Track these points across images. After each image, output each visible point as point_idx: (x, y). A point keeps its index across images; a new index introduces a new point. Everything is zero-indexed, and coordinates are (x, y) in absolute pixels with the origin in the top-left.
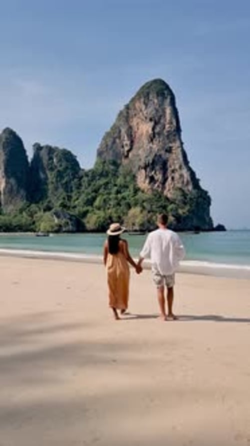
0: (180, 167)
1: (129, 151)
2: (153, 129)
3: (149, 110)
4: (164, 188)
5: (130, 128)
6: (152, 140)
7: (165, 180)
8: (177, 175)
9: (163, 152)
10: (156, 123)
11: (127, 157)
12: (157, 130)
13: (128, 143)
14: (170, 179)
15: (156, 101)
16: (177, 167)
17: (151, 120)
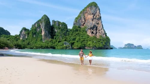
0: (101, 29)
1: (84, 24)
2: (93, 17)
3: (92, 11)
4: (96, 35)
5: (85, 16)
6: (93, 20)
7: (97, 33)
8: (100, 32)
9: (96, 24)
10: (94, 15)
11: (83, 25)
12: (95, 17)
13: (84, 21)
14: (98, 33)
15: (94, 8)
16: (100, 29)
17: (92, 14)
